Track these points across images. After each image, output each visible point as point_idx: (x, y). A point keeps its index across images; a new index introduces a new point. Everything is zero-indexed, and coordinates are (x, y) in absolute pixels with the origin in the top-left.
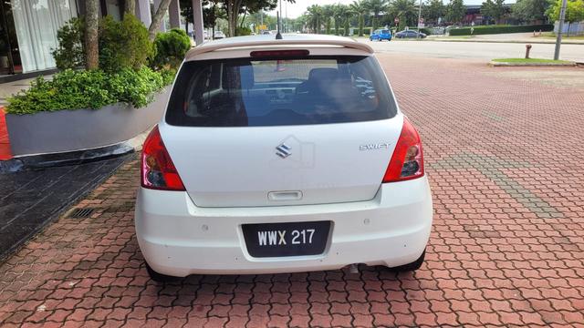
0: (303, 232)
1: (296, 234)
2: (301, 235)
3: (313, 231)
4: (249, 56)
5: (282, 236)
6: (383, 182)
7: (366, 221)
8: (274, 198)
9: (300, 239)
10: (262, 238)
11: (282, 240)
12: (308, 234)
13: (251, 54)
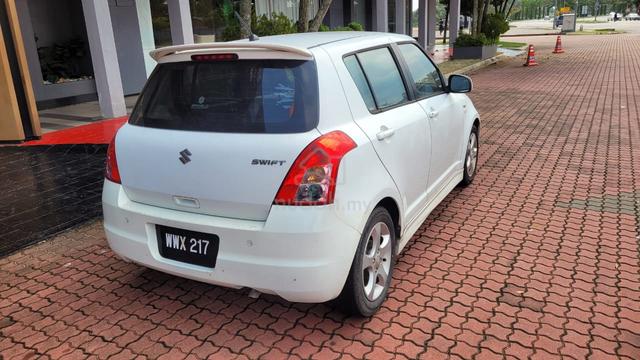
0: (200, 242)
1: (193, 242)
2: (198, 244)
3: (208, 242)
4: (190, 59)
5: (183, 241)
6: (274, 203)
7: (250, 242)
8: (178, 202)
9: (196, 248)
10: (169, 238)
11: (183, 245)
12: (204, 245)
13: (192, 57)
